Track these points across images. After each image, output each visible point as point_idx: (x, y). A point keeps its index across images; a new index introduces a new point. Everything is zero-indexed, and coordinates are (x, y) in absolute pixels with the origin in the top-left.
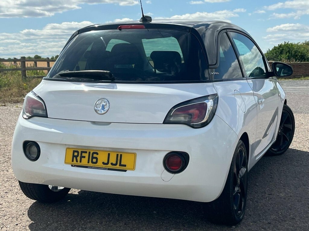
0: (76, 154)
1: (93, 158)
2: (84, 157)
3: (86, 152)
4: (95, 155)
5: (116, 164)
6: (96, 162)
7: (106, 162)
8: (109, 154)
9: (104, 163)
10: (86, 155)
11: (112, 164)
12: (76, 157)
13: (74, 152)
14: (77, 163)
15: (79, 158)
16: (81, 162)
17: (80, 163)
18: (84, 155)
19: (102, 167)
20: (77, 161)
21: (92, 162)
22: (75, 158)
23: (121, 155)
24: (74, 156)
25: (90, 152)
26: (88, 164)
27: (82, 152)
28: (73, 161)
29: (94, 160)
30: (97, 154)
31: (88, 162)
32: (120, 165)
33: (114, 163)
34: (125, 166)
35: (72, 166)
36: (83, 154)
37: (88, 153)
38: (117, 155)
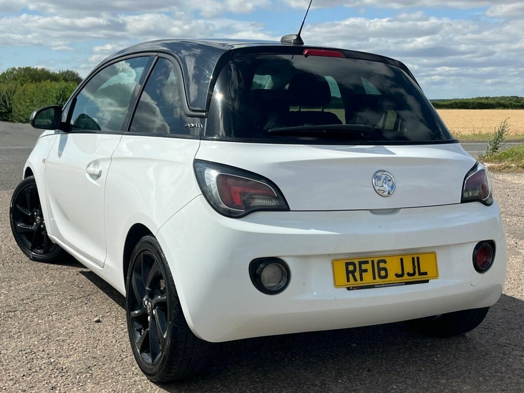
0: (351, 268)
1: (380, 269)
2: (366, 271)
3: (367, 262)
4: (382, 265)
5: (414, 274)
6: (386, 276)
7: (400, 272)
8: (402, 260)
9: (397, 275)
10: (368, 267)
11: (409, 274)
12: (353, 272)
13: (347, 264)
14: (356, 283)
15: (357, 274)
16: (361, 279)
17: (362, 282)
18: (364, 267)
19: (397, 282)
20: (356, 280)
21: (381, 277)
22: (350, 275)
23: (418, 258)
24: (348, 272)
25: (373, 262)
26: (375, 281)
27: (361, 263)
28: (348, 280)
29: (383, 273)
30: (385, 262)
31: (374, 278)
32: (420, 274)
33: (412, 272)
34: (426, 274)
35: (349, 289)
36: (362, 265)
37: (370, 262)
38: (413, 259)
